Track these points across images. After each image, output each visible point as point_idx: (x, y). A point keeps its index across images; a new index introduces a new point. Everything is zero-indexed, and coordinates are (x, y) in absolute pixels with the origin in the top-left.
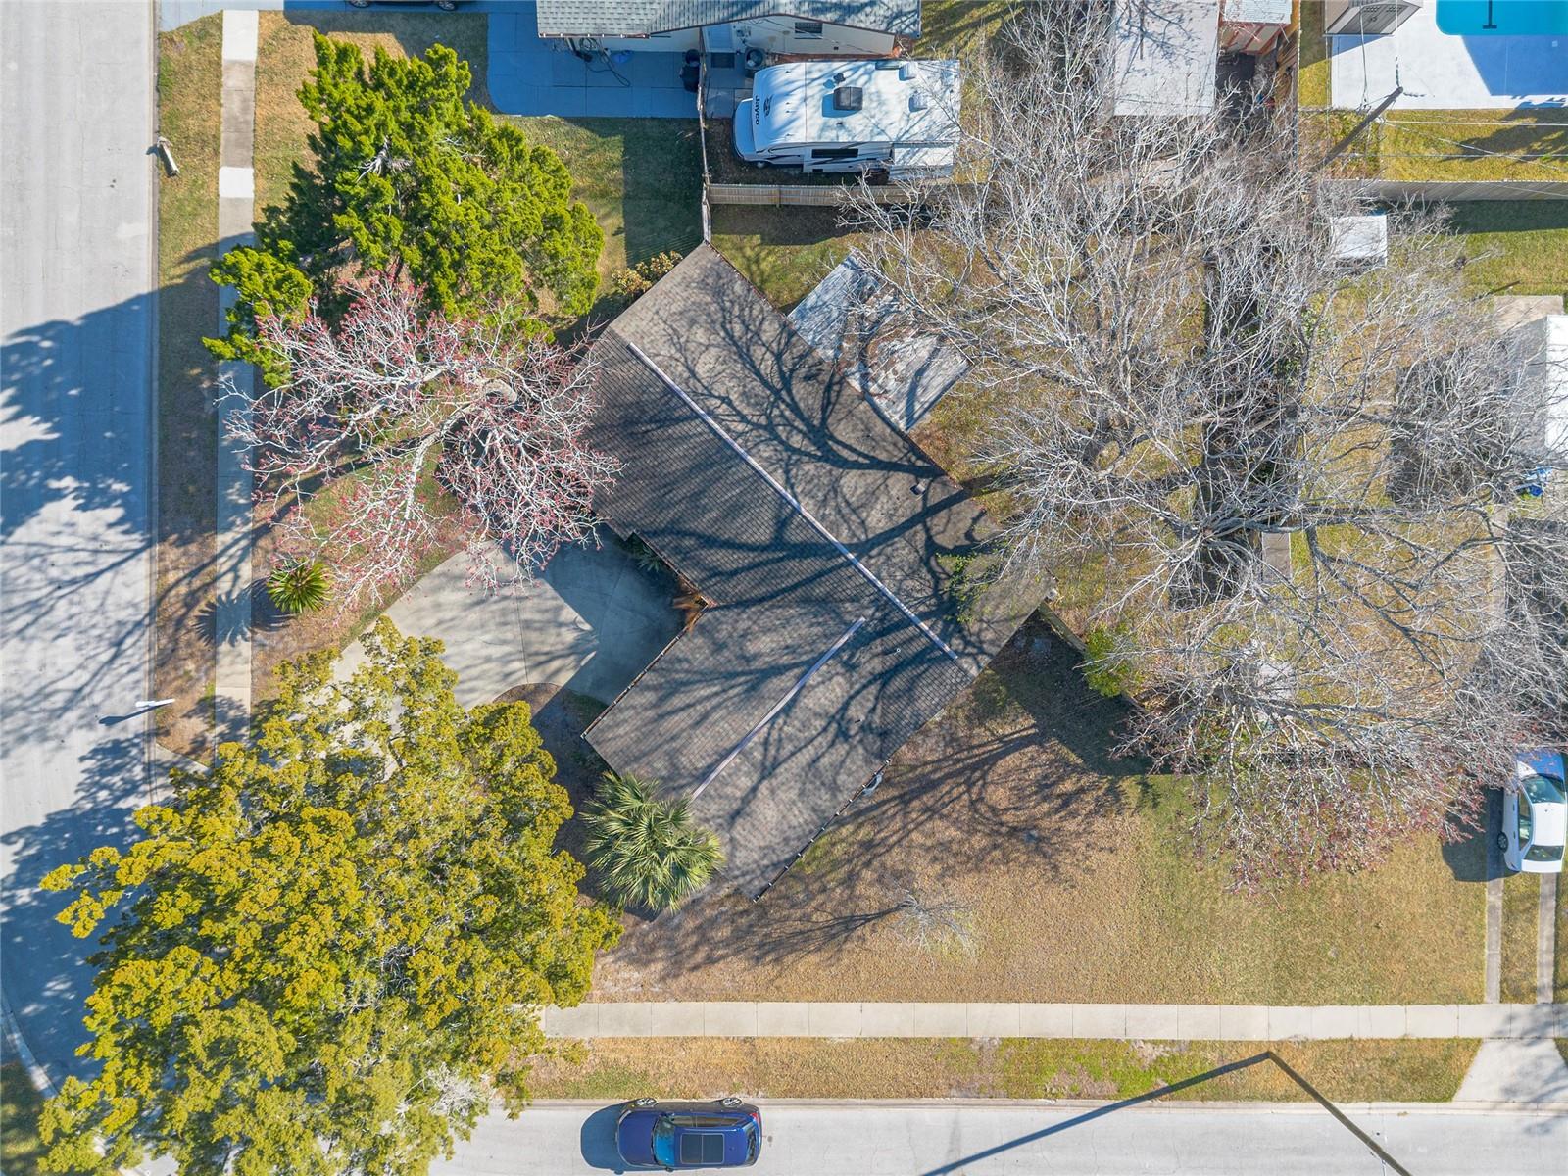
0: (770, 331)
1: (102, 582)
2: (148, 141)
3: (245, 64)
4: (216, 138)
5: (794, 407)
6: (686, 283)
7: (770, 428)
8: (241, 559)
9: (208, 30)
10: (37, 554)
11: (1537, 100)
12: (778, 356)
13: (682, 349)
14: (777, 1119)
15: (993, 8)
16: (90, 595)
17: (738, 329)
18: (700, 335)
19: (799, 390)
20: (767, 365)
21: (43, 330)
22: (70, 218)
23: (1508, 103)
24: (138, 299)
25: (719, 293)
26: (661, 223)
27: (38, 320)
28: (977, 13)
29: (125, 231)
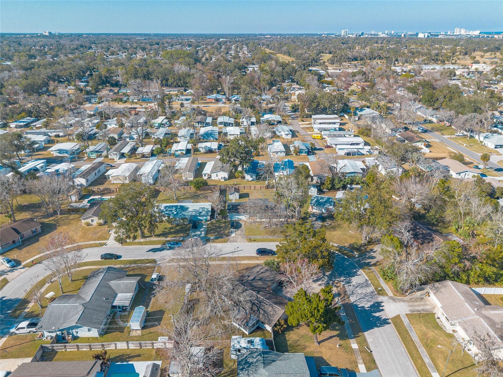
0: (261, 316)
1: (357, 299)
2: (373, 352)
3: (360, 364)
4: (361, 352)
5: (257, 306)
6: (274, 320)
7: (260, 302)
8: (338, 302)
9: (369, 369)
10: (368, 301)
11: (125, 363)
12: (260, 313)
13: (274, 310)
14: (255, 255)
15: (222, 375)
16: (359, 297)
17: (266, 315)
18: (272, 313)
19: (256, 309)
20: (261, 311)
21: (379, 327)
22: (381, 341)
23: (130, 363)
24: (366, 331)
25: (269, 320)
26: (281, 342)
27: (381, 328)
28: (226, 374)
29: (371, 340)
